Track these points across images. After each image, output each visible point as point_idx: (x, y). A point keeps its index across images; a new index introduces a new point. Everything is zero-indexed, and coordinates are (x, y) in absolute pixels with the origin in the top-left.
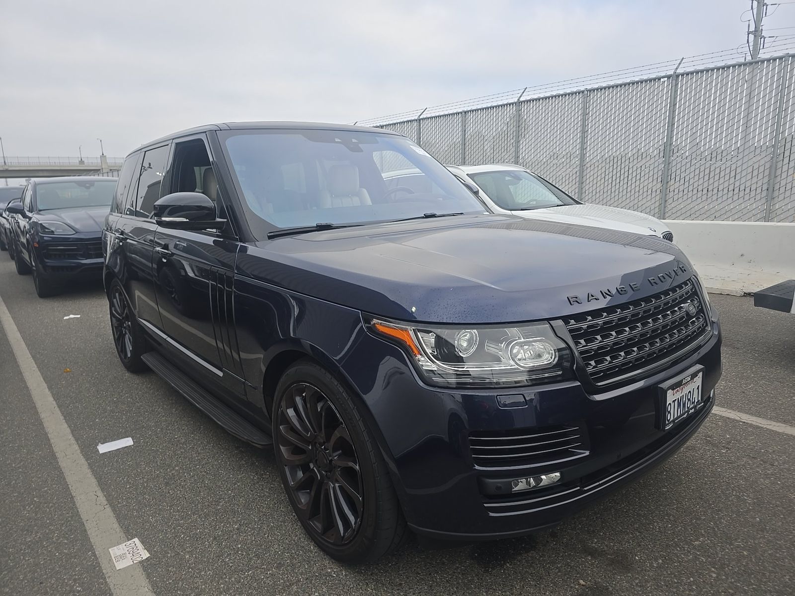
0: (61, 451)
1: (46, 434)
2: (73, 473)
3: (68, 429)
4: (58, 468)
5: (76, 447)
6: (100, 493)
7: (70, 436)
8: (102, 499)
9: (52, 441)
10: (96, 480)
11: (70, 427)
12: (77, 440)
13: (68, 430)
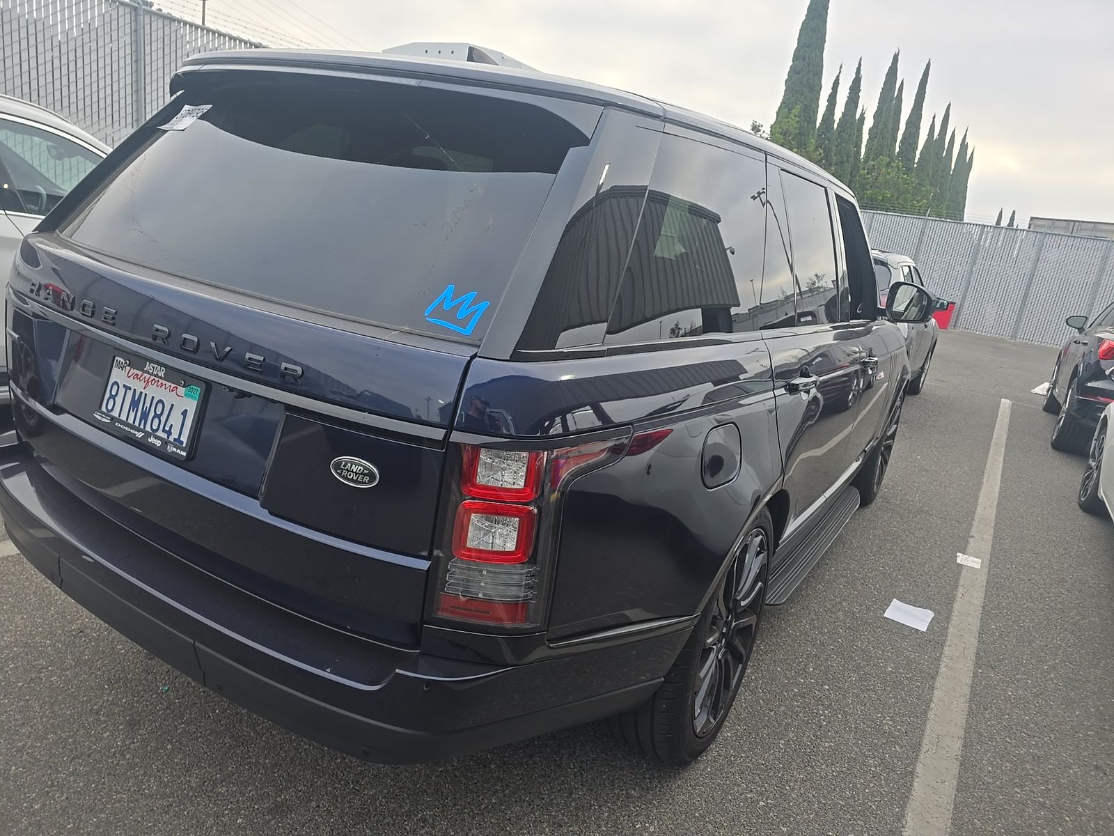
0: (967, 658)
1: (971, 701)
2: (970, 627)
3: (937, 684)
4: (981, 641)
5: (947, 651)
6: (959, 594)
7: (943, 669)
8: (960, 590)
9: (969, 681)
10: (954, 605)
11: (932, 688)
12: (938, 659)
13: (939, 682)
